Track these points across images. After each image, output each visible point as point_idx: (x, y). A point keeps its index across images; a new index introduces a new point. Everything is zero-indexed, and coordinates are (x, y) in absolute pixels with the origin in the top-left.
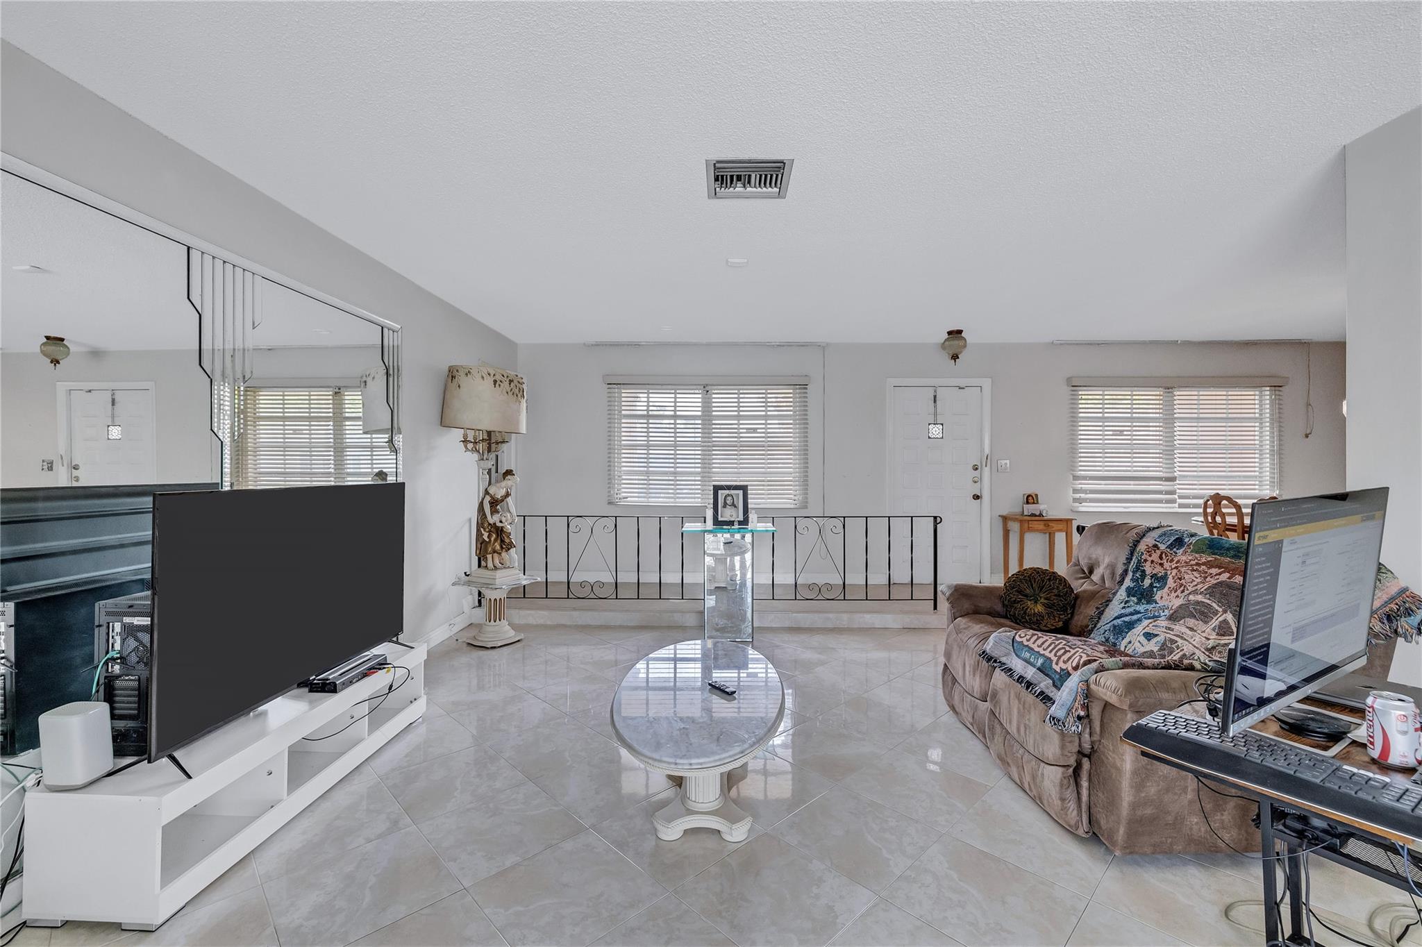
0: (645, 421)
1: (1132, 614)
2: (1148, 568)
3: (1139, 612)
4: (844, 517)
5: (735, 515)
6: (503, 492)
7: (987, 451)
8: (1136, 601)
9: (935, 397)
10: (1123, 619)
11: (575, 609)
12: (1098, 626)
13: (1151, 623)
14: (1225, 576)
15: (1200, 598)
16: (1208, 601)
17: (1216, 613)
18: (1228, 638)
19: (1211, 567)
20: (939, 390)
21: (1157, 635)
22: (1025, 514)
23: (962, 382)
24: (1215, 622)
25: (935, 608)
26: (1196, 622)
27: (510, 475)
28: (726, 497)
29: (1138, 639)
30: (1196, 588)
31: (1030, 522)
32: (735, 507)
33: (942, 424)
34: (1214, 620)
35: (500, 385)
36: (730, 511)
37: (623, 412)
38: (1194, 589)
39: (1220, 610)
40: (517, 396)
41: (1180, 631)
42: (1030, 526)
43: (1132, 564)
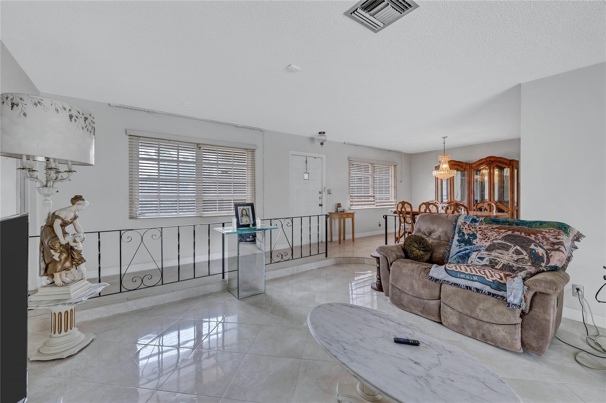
0: (157, 163)
1: (464, 250)
2: (464, 231)
3: (467, 249)
4: (292, 218)
5: (248, 221)
6: (72, 215)
7: (324, 186)
8: (464, 245)
9: (306, 161)
10: (461, 253)
11: (128, 300)
12: (450, 256)
13: (478, 253)
14: (510, 233)
15: (500, 241)
16: (504, 242)
17: (511, 247)
18: (521, 256)
19: (500, 229)
20: (308, 158)
21: (484, 258)
22: (339, 211)
23: (316, 155)
24: (512, 250)
25: (326, 256)
26: (502, 251)
27: (81, 200)
28: (242, 210)
29: (476, 260)
30: (496, 238)
31: (343, 215)
32: (248, 216)
33: (308, 173)
34: (511, 249)
35: (75, 120)
36: (245, 219)
37: (140, 156)
38: (495, 238)
39: (512, 245)
40: (90, 132)
41: (496, 255)
42: (343, 216)
43: (457, 230)
